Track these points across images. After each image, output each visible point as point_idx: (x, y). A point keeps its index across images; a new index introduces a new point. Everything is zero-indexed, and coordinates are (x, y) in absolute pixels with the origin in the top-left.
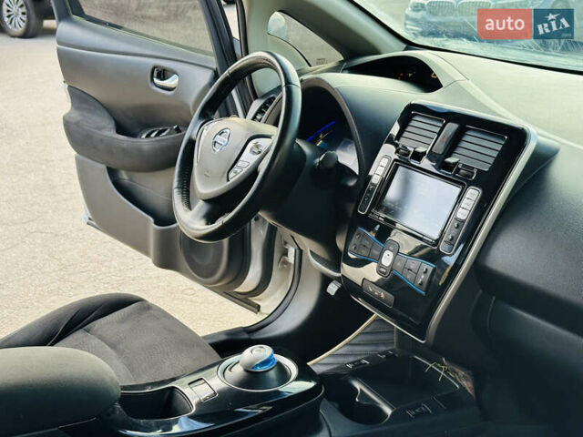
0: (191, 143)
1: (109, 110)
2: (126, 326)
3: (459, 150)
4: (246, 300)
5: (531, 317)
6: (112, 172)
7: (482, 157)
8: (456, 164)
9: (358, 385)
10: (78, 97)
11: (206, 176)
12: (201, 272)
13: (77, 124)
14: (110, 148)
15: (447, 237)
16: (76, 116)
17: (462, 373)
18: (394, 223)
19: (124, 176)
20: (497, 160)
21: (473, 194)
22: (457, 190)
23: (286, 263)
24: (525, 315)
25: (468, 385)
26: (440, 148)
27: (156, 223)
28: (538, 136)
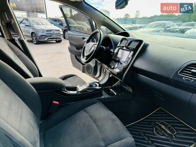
0: (85, 47)
1: (76, 46)
2: (73, 79)
3: (130, 45)
4: (97, 78)
5: (142, 76)
6: (76, 57)
7: (134, 46)
8: (129, 47)
9: (111, 90)
10: (71, 44)
11: (86, 52)
12: (89, 73)
13: (70, 48)
14: (75, 52)
15: (127, 61)
16: (70, 47)
17: (130, 88)
18: (120, 60)
19: (78, 57)
20: (137, 46)
21: (132, 52)
22: (129, 52)
23: (104, 72)
24: (140, 75)
25: (131, 90)
26: (127, 45)
27: (82, 65)
28: (145, 41)
